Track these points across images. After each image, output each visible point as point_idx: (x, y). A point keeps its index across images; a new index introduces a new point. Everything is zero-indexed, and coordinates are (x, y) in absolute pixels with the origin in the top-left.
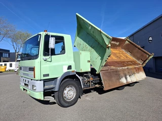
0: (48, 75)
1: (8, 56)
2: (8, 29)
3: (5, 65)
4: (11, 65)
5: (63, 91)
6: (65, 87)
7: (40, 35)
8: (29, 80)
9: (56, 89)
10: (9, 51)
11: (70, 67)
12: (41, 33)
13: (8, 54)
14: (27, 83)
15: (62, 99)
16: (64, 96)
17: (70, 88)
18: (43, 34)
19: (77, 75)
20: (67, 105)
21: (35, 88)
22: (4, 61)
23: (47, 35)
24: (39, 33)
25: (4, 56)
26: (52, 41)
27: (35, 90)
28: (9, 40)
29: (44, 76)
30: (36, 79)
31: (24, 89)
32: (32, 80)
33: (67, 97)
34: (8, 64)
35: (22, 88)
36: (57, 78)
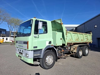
0: (36, 47)
1: (5, 33)
2: (6, 16)
3: (3, 39)
4: (7, 39)
5: (46, 58)
6: (47, 56)
7: (32, 20)
8: (23, 50)
9: (41, 57)
10: (6, 30)
11: (50, 43)
12: (33, 19)
13: (5, 32)
14: (21, 52)
15: (45, 64)
16: (46, 61)
17: (50, 57)
18: (34, 19)
19: (54, 48)
20: (47, 68)
21: (27, 56)
22: (2, 37)
23: (36, 20)
24: (32, 19)
25: (2, 33)
26: (40, 25)
27: (28, 57)
28: (6, 23)
29: (34, 47)
30: (29, 49)
31: (19, 56)
32: (25, 50)
33: (48, 62)
34: (5, 38)
35: (17, 55)
36: (42, 49)
